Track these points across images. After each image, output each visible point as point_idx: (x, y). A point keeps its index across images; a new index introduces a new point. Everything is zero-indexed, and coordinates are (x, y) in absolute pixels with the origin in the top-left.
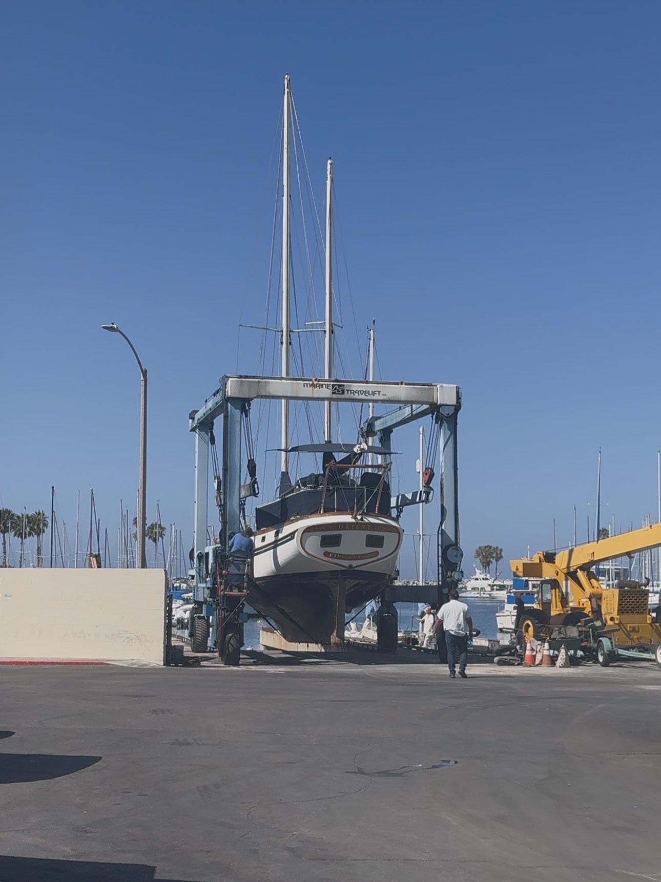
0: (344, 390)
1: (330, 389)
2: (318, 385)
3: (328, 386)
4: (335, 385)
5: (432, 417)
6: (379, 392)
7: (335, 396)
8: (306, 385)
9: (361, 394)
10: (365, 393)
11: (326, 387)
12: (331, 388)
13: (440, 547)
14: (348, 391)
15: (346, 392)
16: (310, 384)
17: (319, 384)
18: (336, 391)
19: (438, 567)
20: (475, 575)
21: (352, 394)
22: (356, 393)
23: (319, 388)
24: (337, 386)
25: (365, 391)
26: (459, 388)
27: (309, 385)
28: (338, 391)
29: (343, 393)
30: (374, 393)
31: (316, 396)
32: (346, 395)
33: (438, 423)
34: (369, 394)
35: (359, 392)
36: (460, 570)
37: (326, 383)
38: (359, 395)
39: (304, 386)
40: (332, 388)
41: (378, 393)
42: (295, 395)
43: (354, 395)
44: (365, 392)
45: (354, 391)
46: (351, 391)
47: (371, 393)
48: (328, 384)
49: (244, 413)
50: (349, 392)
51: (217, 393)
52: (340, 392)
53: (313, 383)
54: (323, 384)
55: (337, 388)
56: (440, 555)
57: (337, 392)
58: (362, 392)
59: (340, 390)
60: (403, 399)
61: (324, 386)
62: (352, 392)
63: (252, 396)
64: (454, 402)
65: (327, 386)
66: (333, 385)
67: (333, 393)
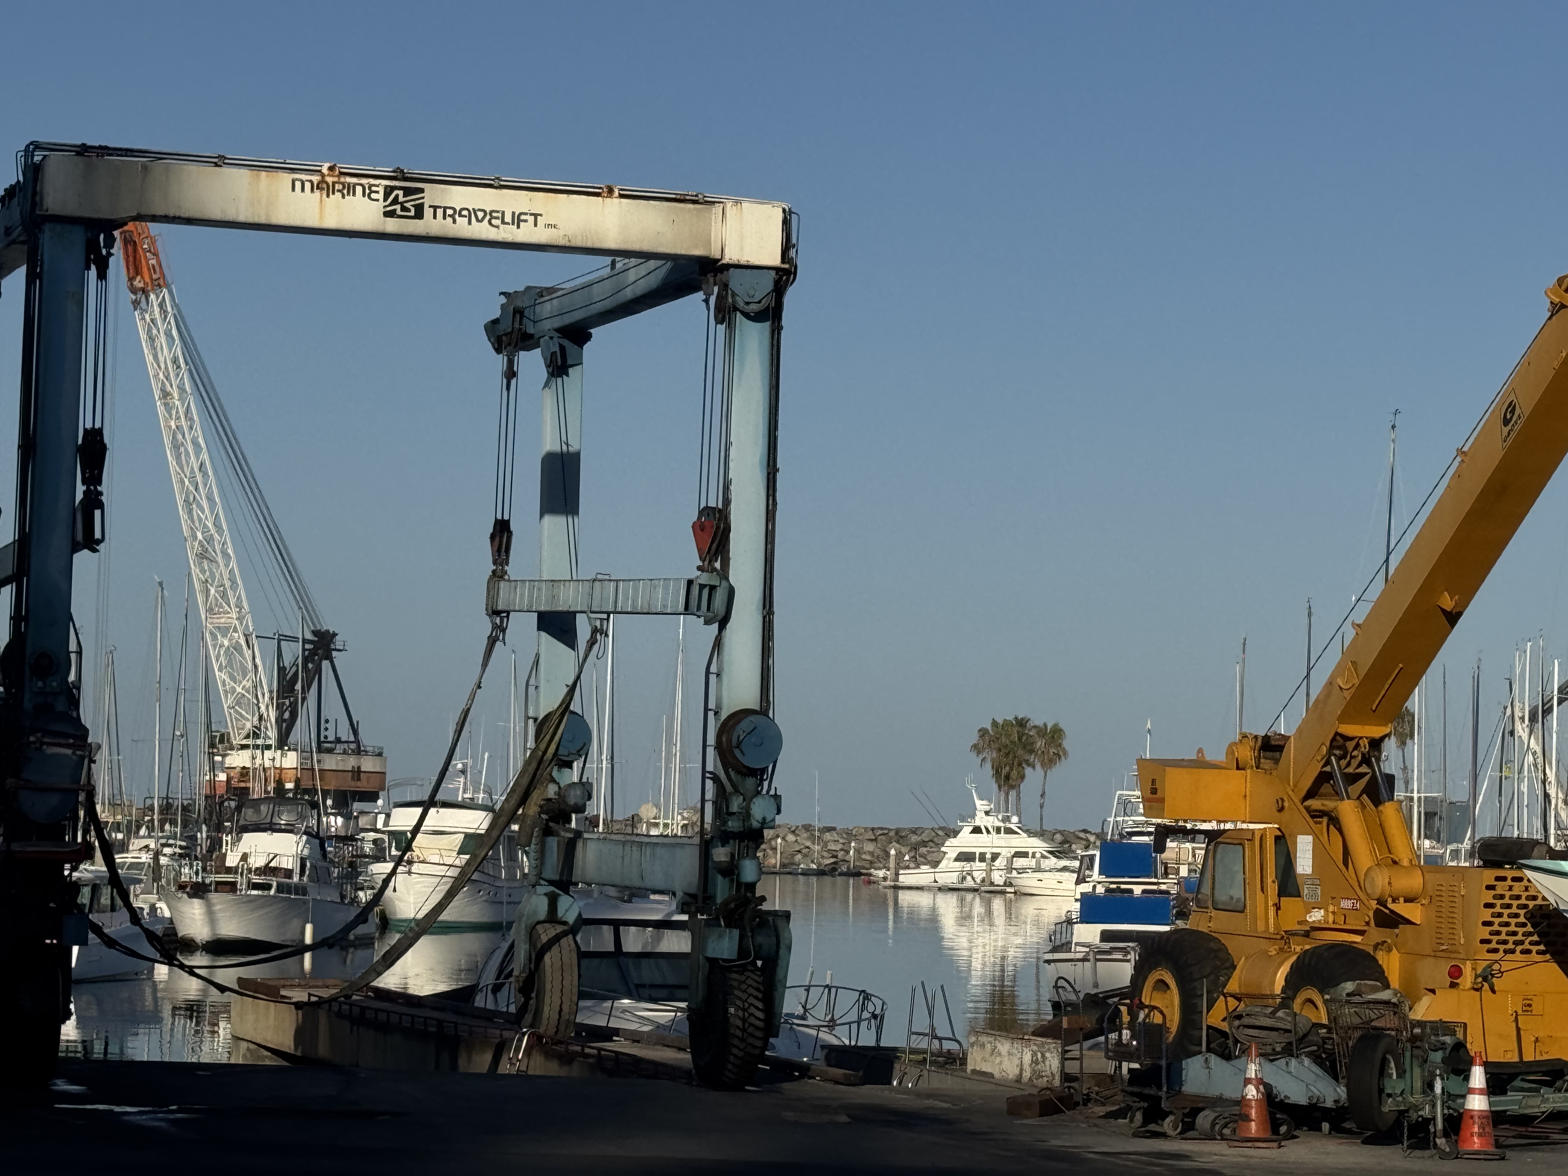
0: (422, 205)
1: (377, 200)
2: (337, 187)
3: (372, 192)
4: (393, 188)
5: (706, 301)
6: (536, 216)
7: (392, 225)
8: (298, 185)
9: (478, 220)
10: (492, 218)
11: (364, 195)
12: (380, 196)
13: (711, 714)
14: (435, 208)
15: (428, 212)
16: (311, 182)
17: (343, 184)
18: (398, 207)
19: (704, 779)
20: (973, 816)
21: (450, 220)
22: (460, 215)
23: (343, 197)
24: (401, 193)
25: (491, 212)
26: (791, 212)
27: (308, 186)
28: (404, 209)
29: (419, 214)
30: (518, 220)
31: (330, 223)
32: (430, 225)
33: (722, 323)
34: (503, 222)
35: (472, 214)
36: (772, 792)
37: (364, 181)
38: (470, 223)
39: (293, 189)
40: (385, 200)
41: (531, 219)
42: (263, 220)
43: (454, 221)
44: (490, 216)
45: (454, 209)
46: (445, 208)
47: (508, 218)
48: (370, 186)
49: (93, 267)
50: (440, 212)
51: (10, 199)
52: (408, 210)
53: (323, 181)
54: (355, 185)
55: (401, 199)
56: (711, 740)
57: (399, 212)
58: (480, 215)
59: (407, 205)
60: (611, 243)
61: (359, 189)
62: (450, 212)
63: (123, 215)
64: (773, 258)
65: (368, 193)
66: (386, 187)
67: (389, 214)
